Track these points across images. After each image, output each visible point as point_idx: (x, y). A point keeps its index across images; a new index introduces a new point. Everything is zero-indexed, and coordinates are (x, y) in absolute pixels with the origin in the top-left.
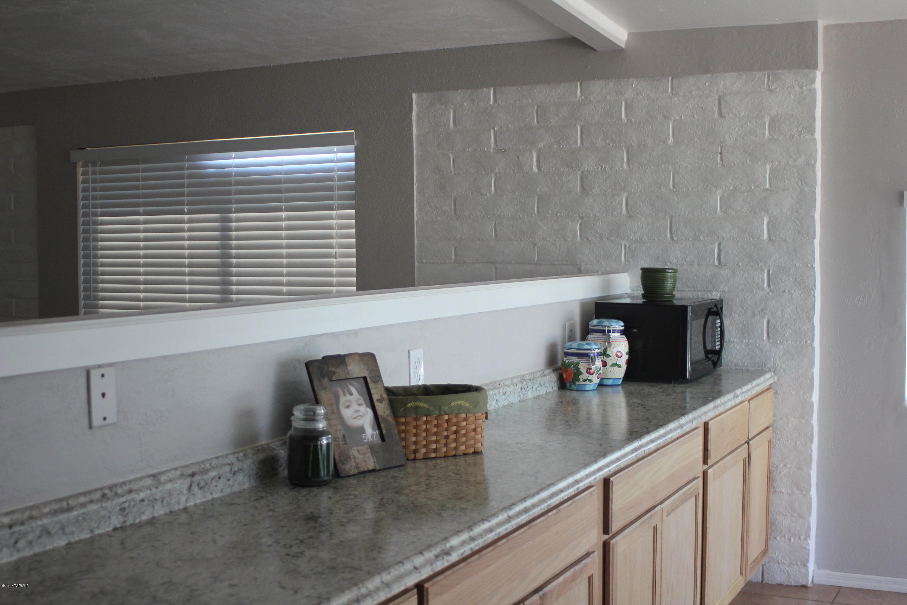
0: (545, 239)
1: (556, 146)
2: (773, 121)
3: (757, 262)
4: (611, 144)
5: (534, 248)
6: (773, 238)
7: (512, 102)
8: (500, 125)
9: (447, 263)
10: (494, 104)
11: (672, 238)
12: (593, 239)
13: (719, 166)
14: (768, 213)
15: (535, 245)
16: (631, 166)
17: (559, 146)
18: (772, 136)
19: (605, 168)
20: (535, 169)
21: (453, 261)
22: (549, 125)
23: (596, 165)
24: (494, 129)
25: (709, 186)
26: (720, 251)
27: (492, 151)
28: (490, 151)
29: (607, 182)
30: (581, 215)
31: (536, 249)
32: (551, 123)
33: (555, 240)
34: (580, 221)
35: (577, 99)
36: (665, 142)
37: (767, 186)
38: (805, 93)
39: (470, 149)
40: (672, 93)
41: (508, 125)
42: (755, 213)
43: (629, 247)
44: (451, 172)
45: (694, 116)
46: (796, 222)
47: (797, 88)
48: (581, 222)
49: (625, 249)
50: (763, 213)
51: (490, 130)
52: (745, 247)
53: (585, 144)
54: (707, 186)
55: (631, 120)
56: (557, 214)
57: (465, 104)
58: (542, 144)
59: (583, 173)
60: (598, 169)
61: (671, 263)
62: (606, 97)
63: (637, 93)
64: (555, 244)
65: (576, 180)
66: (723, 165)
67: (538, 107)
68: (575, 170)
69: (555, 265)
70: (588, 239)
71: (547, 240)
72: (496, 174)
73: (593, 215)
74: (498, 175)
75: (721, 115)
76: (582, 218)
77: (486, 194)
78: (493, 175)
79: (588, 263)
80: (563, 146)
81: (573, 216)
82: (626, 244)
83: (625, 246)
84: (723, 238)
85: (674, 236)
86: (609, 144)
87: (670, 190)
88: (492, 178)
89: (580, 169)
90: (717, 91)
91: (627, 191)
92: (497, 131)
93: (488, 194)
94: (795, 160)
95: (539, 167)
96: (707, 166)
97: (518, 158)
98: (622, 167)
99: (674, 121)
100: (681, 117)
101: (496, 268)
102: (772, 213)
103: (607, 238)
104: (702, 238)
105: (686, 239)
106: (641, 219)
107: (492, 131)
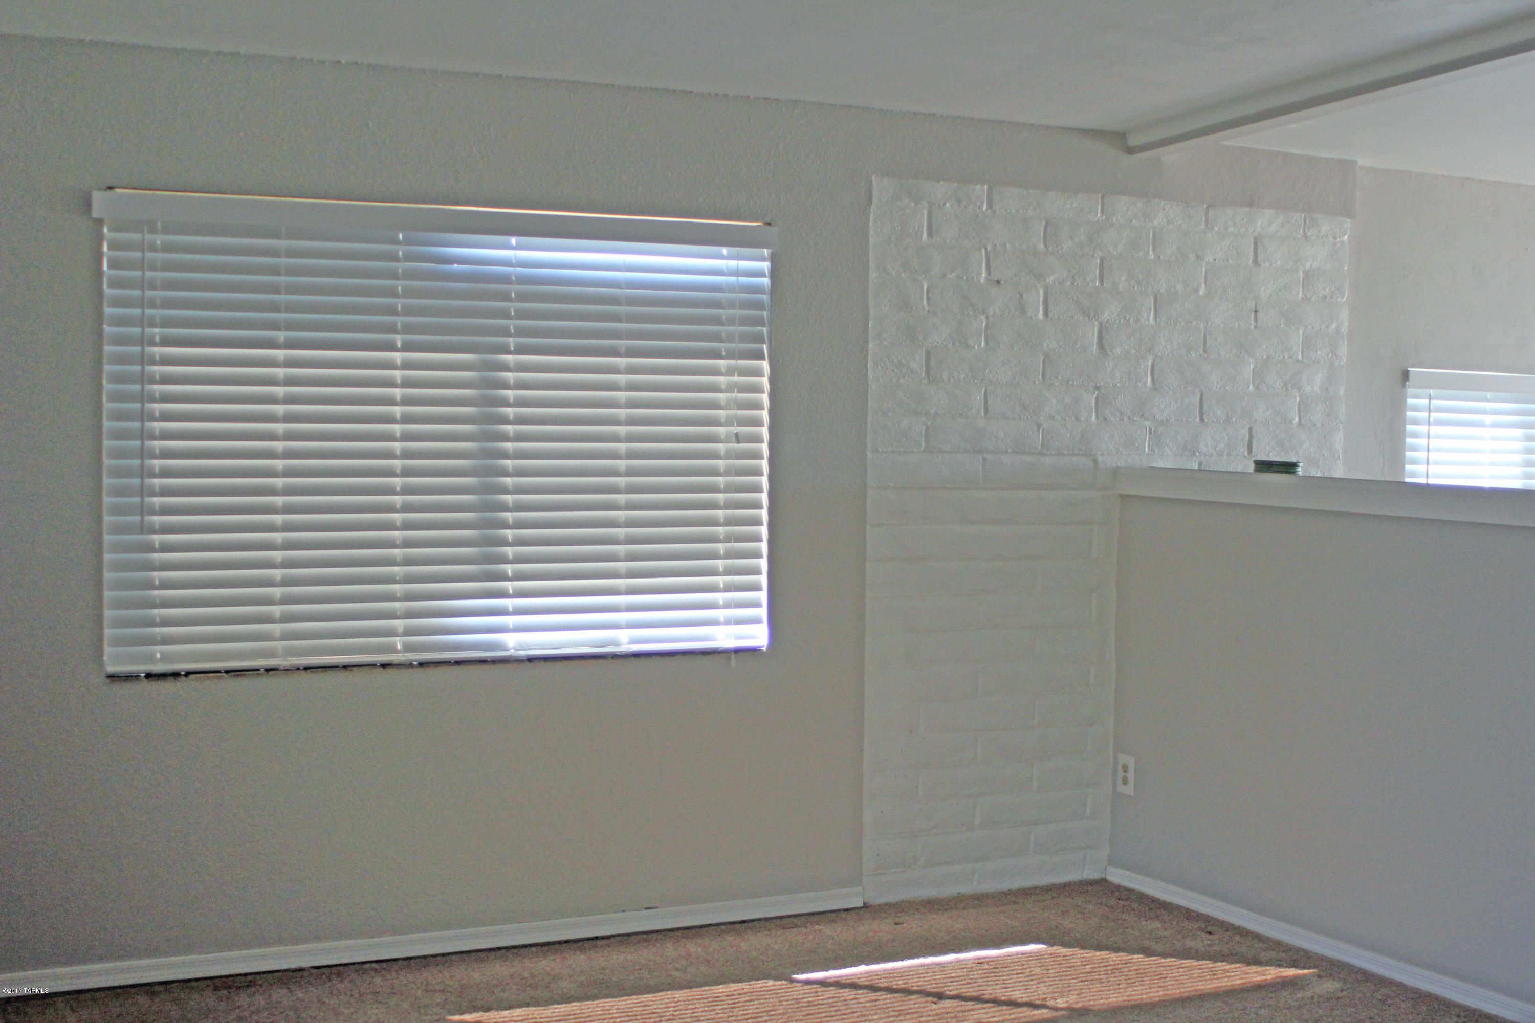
0: (1051, 417)
1: (1069, 284)
2: (1307, 274)
3: (1288, 452)
4: (1136, 288)
5: (1038, 431)
6: (1303, 422)
7: (1013, 211)
8: (995, 243)
9: (914, 452)
10: (987, 210)
11: (1202, 420)
12: (1112, 419)
13: (1252, 327)
14: (1300, 390)
15: (1039, 426)
16: (1158, 321)
17: (1072, 284)
18: (1305, 295)
19: (1129, 320)
20: (1041, 316)
21: (922, 449)
22: (1060, 252)
23: (1118, 315)
24: (986, 248)
25: (1243, 353)
26: (1251, 437)
27: (982, 281)
28: (980, 282)
29: (1132, 340)
30: (1098, 385)
31: (1041, 431)
32: (1062, 248)
33: (1065, 420)
34: (1097, 393)
35: (1096, 219)
36: (1197, 291)
37: (1300, 358)
38: (1338, 245)
39: (952, 276)
40: (1206, 226)
41: (1006, 245)
42: (1287, 389)
43: (1154, 431)
44: (924, 308)
45: (1228, 260)
46: (1326, 403)
47: (1331, 239)
48: (1098, 394)
49: (1150, 433)
50: (1294, 390)
51: (980, 250)
52: (1277, 432)
53: (1105, 285)
54: (1241, 353)
55: (1159, 257)
56: (1068, 382)
57: (948, 205)
58: (1052, 278)
59: (1101, 324)
60: (1120, 321)
61: (1199, 453)
62: (1131, 221)
63: (1168, 220)
64: (1066, 425)
65: (1093, 334)
66: (1256, 327)
67: (1047, 223)
68: (1092, 319)
69: (1063, 454)
70: (1105, 419)
71: (1054, 419)
72: (987, 318)
73: (1113, 385)
74: (991, 319)
75: (1256, 262)
76: (1097, 388)
77: (974, 347)
78: (983, 317)
79: (1105, 453)
80: (1078, 284)
81: (1088, 385)
82: (1151, 427)
83: (1150, 429)
84: (1256, 420)
85: (1204, 416)
86: (1134, 288)
87: (1200, 355)
88: (983, 322)
89: (1098, 319)
90: (1254, 231)
91: (1152, 355)
92: (990, 251)
93: (976, 347)
94: (1327, 327)
95: (1046, 314)
96: (1240, 326)
97: (1022, 296)
98: (1148, 320)
99: (1207, 264)
100: (1215, 260)
101: (984, 460)
102: (1304, 391)
103: (1129, 418)
104: (1234, 420)
105: (1217, 421)
106: (1168, 392)
107: (983, 251)
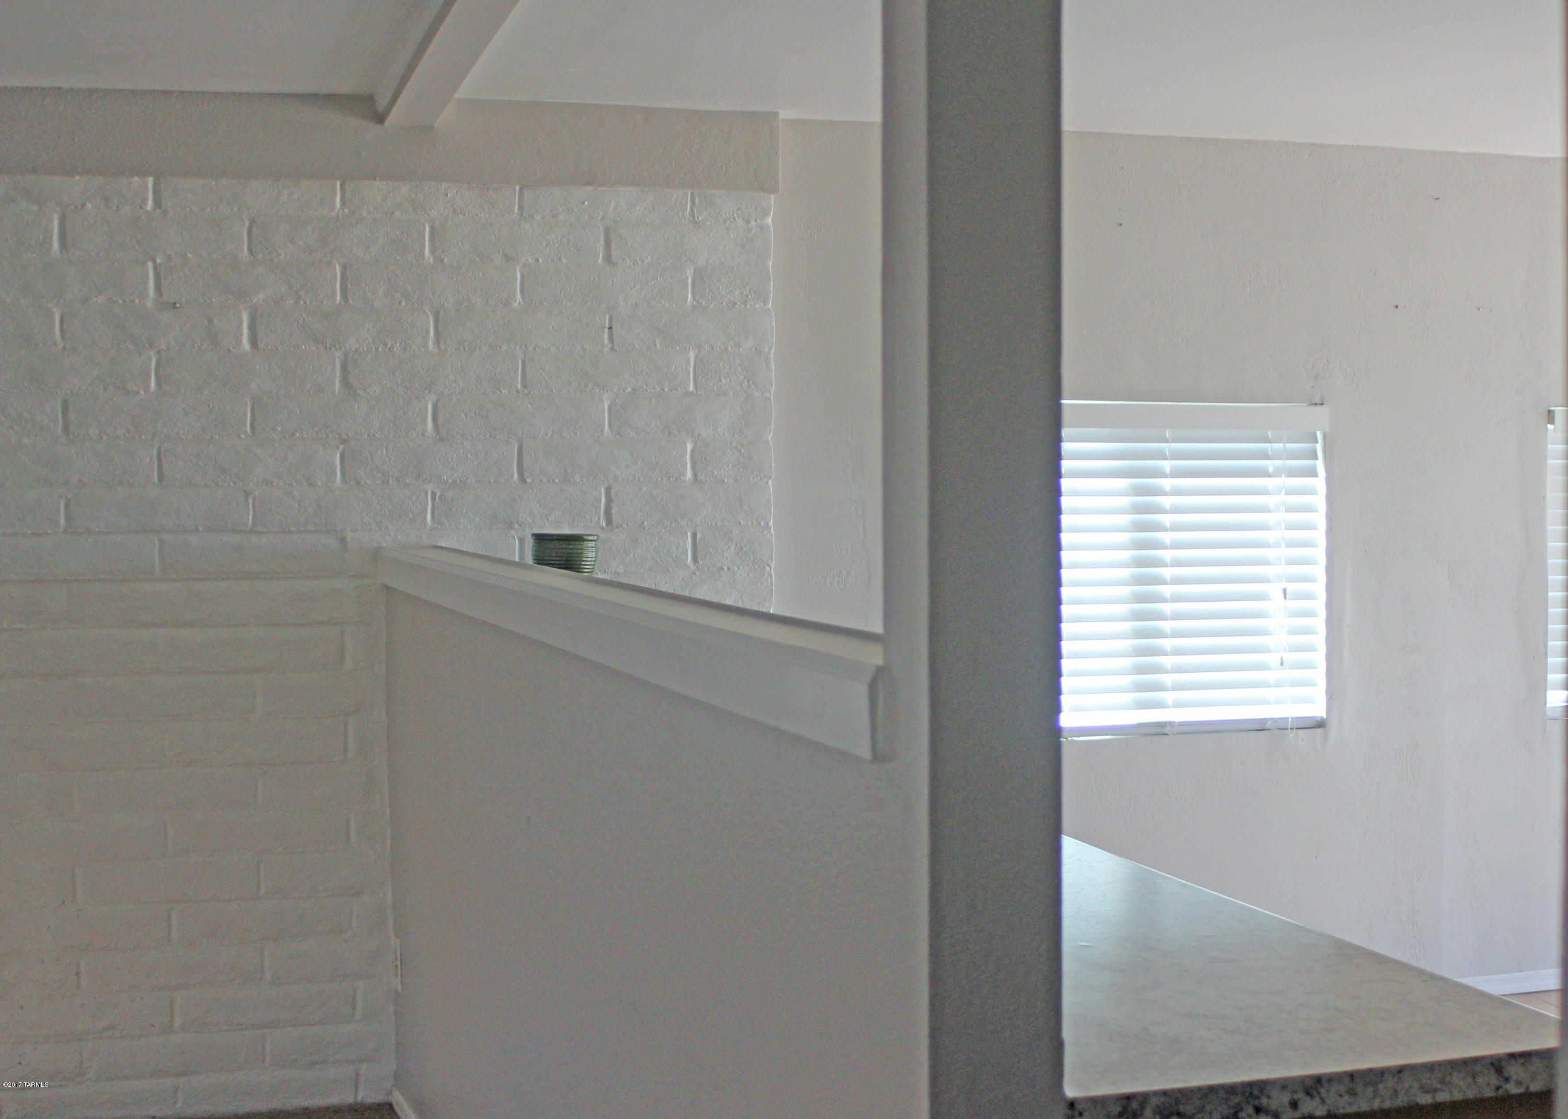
0: (269, 483)
1: (291, 302)
2: (699, 275)
3: (676, 520)
4: (403, 303)
5: (246, 500)
6: (701, 477)
7: (195, 209)
8: (169, 253)
9: (47, 534)
10: (154, 209)
11: (522, 479)
12: (369, 482)
13: (606, 350)
14: (692, 435)
15: (247, 495)
16: (442, 346)
17: (297, 302)
18: (698, 301)
19: (392, 346)
20: (246, 345)
21: (61, 529)
22: (275, 260)
23: (374, 341)
24: (154, 261)
25: (590, 386)
26: (609, 501)
27: (149, 304)
28: (145, 305)
29: (397, 373)
30: (344, 436)
31: (250, 501)
32: (278, 255)
33: (290, 485)
34: (341, 447)
35: (334, 214)
36: (507, 303)
37: (691, 388)
38: (754, 231)
39: (101, 299)
40: (521, 215)
41: (186, 255)
42: (669, 433)
43: (440, 497)
44: (55, 344)
45: (560, 259)
46: (740, 451)
47: (740, 222)
48: (344, 448)
49: (433, 499)
50: (683, 434)
51: (144, 263)
52: (654, 493)
53: (350, 301)
54: (586, 386)
55: (442, 260)
56: (293, 435)
57: (89, 206)
58: (261, 297)
59: (345, 354)
60: (377, 349)
61: (520, 525)
62: (393, 213)
63: (454, 210)
64: (291, 492)
65: (334, 368)
66: (612, 349)
67: (252, 223)
68: (331, 348)
69: (290, 532)
70: (358, 483)
71: (272, 485)
72: (159, 352)
73: (369, 436)
74: (163, 354)
75: (608, 259)
76: (344, 441)
77: (138, 393)
78: (152, 353)
79: (359, 528)
80: (305, 303)
81: (327, 437)
82: (435, 490)
83: (434, 494)
84: (616, 478)
85: (526, 474)
86: (400, 303)
87: (517, 391)
88: (151, 359)
89: (341, 348)
90: (603, 218)
91: (434, 393)
92: (160, 264)
93: (142, 392)
94: (738, 345)
95: (254, 342)
96: (584, 350)
97: (211, 321)
98: (425, 346)
99: (525, 266)
100: (537, 260)
101: (161, 542)
102: (700, 435)
103: (398, 481)
104: (577, 478)
105: (549, 481)
106: (462, 443)
107: (150, 265)
